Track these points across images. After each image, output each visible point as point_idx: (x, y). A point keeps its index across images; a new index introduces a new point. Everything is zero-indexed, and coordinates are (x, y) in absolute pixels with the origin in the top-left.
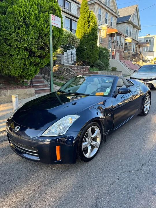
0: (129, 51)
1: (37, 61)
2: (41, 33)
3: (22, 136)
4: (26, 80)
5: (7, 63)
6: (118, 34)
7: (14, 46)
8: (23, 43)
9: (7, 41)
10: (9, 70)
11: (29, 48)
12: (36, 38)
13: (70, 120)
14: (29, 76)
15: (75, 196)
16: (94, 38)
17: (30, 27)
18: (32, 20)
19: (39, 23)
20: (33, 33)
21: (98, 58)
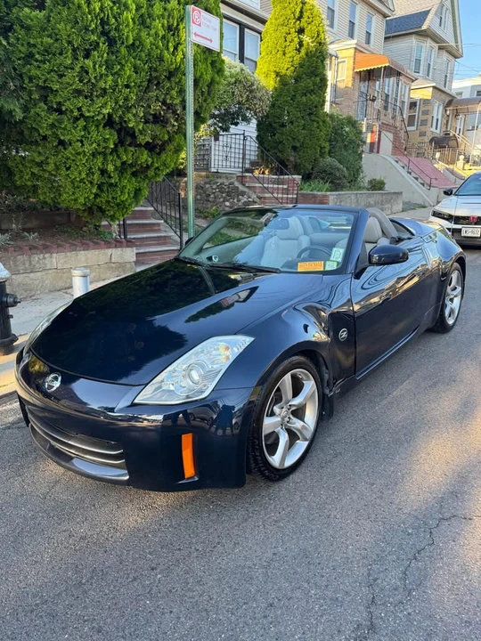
0: (423, 128)
1: (143, 161)
2: (156, 71)
3: (63, 402)
4: (107, 223)
5: (51, 167)
6: (391, 72)
7: (72, 111)
8: (100, 102)
9: (51, 97)
10: (54, 190)
11: (117, 119)
12: (139, 87)
13: (222, 350)
14: (116, 208)
15: (298, 594)
16: (314, 84)
17: (123, 50)
18: (127, 26)
19: (148, 34)
20: (130, 69)
21: (327, 150)
